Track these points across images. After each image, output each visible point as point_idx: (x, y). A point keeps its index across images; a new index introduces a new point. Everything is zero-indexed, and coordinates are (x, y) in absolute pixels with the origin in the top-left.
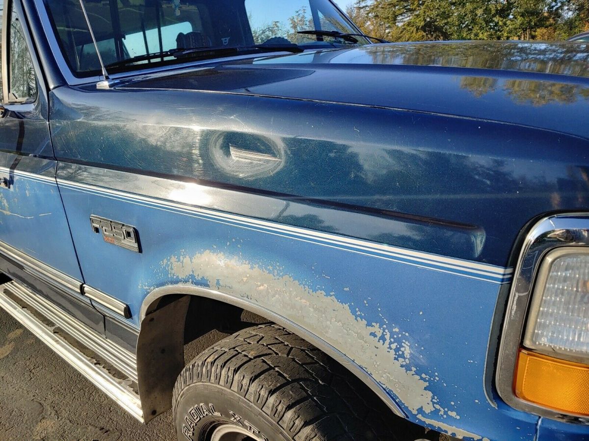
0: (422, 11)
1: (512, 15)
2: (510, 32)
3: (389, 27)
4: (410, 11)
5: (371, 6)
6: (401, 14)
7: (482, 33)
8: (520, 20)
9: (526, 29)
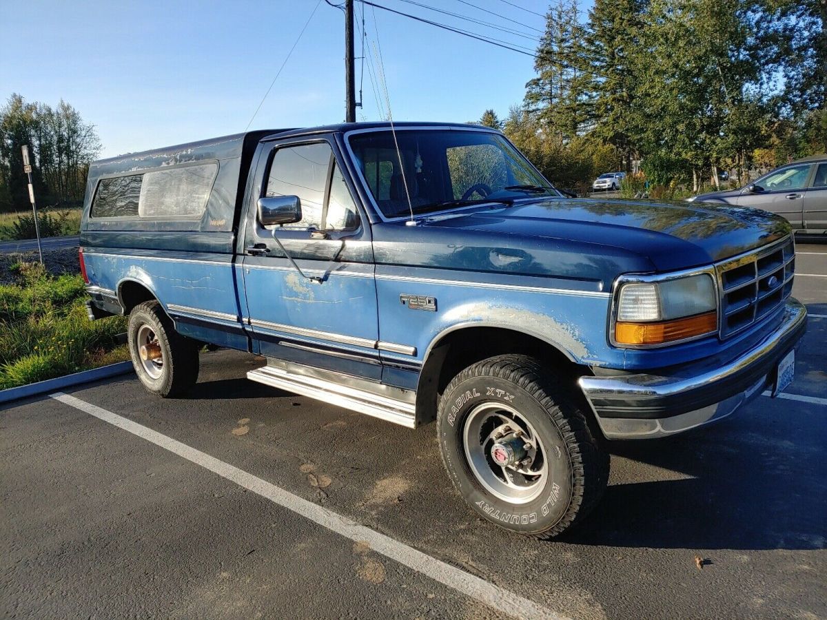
0: (610, 119)
1: (722, 132)
2: (719, 152)
3: (567, 137)
4: (596, 118)
5: (542, 109)
6: (583, 121)
7: (686, 153)
8: (731, 137)
9: (741, 149)
